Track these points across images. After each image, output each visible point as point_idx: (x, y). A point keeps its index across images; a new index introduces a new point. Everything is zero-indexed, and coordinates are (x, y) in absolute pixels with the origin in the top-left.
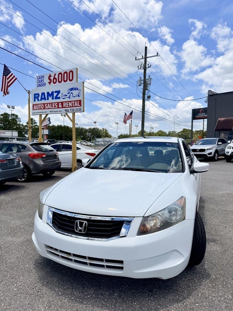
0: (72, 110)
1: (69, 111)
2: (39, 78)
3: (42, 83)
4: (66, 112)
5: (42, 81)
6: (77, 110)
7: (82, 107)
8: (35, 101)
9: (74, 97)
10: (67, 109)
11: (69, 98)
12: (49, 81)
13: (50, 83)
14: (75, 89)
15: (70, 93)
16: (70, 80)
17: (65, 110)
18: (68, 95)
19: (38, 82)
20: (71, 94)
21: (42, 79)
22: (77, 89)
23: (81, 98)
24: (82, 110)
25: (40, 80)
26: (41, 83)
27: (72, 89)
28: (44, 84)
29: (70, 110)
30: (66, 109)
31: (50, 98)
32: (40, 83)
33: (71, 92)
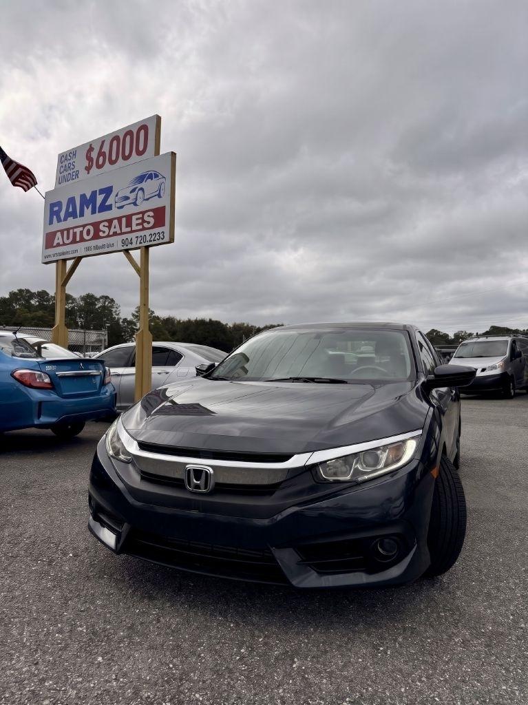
0: (139, 239)
1: (132, 243)
2: (63, 159)
3: (71, 172)
4: (125, 247)
5: (72, 167)
6: (153, 237)
7: (166, 229)
8: (51, 223)
9: (148, 199)
10: (129, 236)
11: (135, 204)
12: (86, 163)
13: (88, 169)
14: (150, 177)
15: (137, 190)
16: (140, 153)
17: (123, 242)
18: (132, 196)
19: (62, 169)
20: (140, 192)
21: (71, 161)
22: (156, 176)
23: (164, 202)
24: (167, 239)
25: (67, 163)
26: (69, 172)
27: (141, 179)
28: (74, 174)
29: (134, 240)
30: (124, 237)
31: (88, 211)
32: (65, 173)
33: (140, 186)
